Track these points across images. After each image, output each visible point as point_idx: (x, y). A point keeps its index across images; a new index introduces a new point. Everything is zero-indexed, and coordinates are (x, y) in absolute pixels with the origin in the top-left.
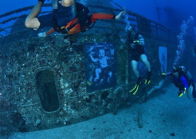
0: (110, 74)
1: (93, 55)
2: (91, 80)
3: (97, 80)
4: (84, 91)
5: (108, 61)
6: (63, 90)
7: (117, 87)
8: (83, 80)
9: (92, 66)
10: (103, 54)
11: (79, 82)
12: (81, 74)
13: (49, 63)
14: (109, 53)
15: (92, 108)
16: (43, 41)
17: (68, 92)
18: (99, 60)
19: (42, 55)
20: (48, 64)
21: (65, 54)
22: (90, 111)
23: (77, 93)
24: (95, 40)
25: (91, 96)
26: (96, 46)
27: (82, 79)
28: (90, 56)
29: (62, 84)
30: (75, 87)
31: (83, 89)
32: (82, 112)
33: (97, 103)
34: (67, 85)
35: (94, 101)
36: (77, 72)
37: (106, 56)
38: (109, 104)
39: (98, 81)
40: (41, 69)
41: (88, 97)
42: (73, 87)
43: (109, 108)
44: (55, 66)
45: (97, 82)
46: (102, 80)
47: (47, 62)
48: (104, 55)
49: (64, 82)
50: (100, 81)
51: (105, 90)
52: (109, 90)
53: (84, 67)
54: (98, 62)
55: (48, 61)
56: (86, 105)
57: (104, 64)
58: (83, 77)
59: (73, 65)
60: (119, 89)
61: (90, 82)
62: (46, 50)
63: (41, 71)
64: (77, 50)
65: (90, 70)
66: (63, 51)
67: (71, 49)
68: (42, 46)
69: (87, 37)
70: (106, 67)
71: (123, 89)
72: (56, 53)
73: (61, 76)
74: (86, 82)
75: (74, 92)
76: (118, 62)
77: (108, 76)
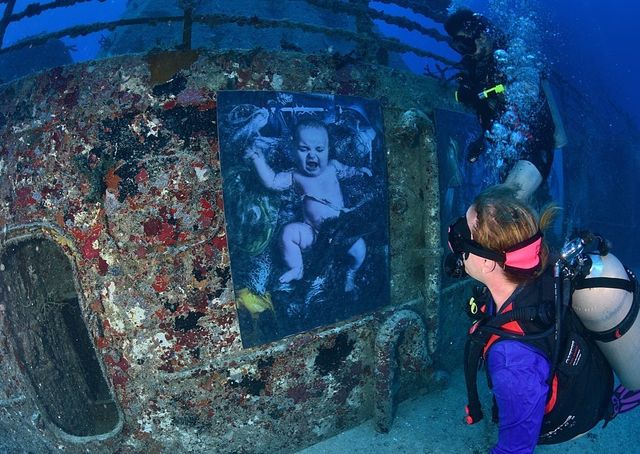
0: (359, 249)
1: (266, 153)
2: (259, 288)
3: (293, 282)
4: (230, 341)
5: (345, 184)
6: (119, 337)
7: (391, 313)
8: (218, 286)
9: (265, 213)
10: (318, 149)
11: (201, 300)
12: (210, 256)
13: (48, 202)
14: (352, 146)
15: (276, 414)
16: (29, 96)
17: (151, 349)
18: (300, 178)
19: (20, 165)
20: (42, 207)
21: (124, 154)
22: (267, 427)
23: (196, 354)
24: (281, 81)
25: (265, 364)
26: (283, 109)
27: (214, 283)
28: (251, 159)
29: (116, 309)
30: (179, 322)
31: (223, 333)
32: (229, 436)
33: (297, 393)
34: (138, 315)
35: (284, 383)
36: (183, 248)
37: (336, 162)
38: (356, 390)
39: (300, 287)
40: (15, 233)
41: (253, 371)
42: (169, 325)
43: (357, 404)
44: (73, 219)
45: (293, 293)
46: (319, 281)
47: (37, 196)
48: (324, 155)
49: (123, 303)
50: (309, 287)
51: (337, 330)
52: (354, 328)
53: (219, 219)
54: (298, 188)
55: (45, 190)
56: (245, 407)
57: (327, 202)
58: (218, 270)
59: (163, 210)
60: (403, 321)
61: (257, 294)
62: (35, 136)
63: (13, 245)
64: (184, 132)
65: (258, 231)
66: (114, 135)
67: (152, 124)
68: (22, 119)
69: (236, 65)
70: (337, 214)
71: (419, 321)
72: (80, 148)
73: (103, 267)
74: (237, 296)
75: (178, 346)
76: (394, 192)
77: (350, 261)
